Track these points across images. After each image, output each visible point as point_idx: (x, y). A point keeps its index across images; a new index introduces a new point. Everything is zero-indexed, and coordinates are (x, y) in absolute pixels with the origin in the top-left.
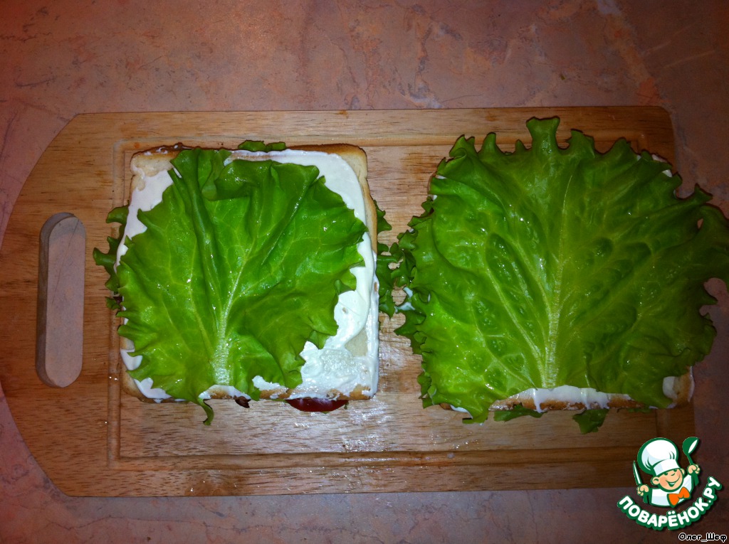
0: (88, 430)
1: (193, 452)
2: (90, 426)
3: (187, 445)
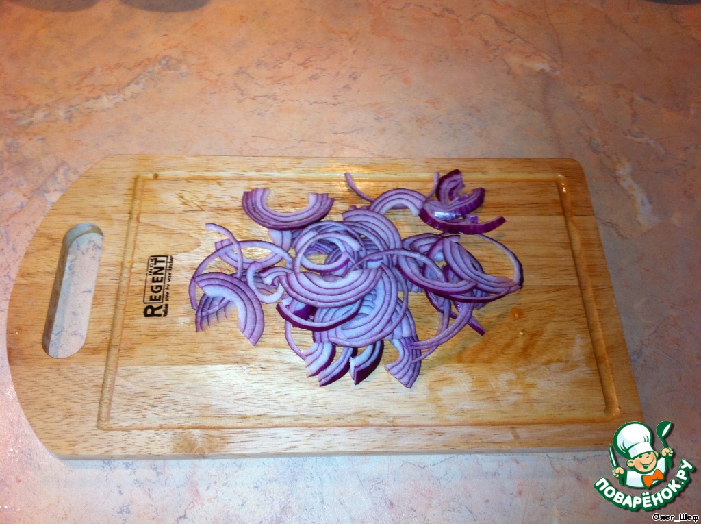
0: (82, 395)
2: (85, 391)
3: (175, 407)
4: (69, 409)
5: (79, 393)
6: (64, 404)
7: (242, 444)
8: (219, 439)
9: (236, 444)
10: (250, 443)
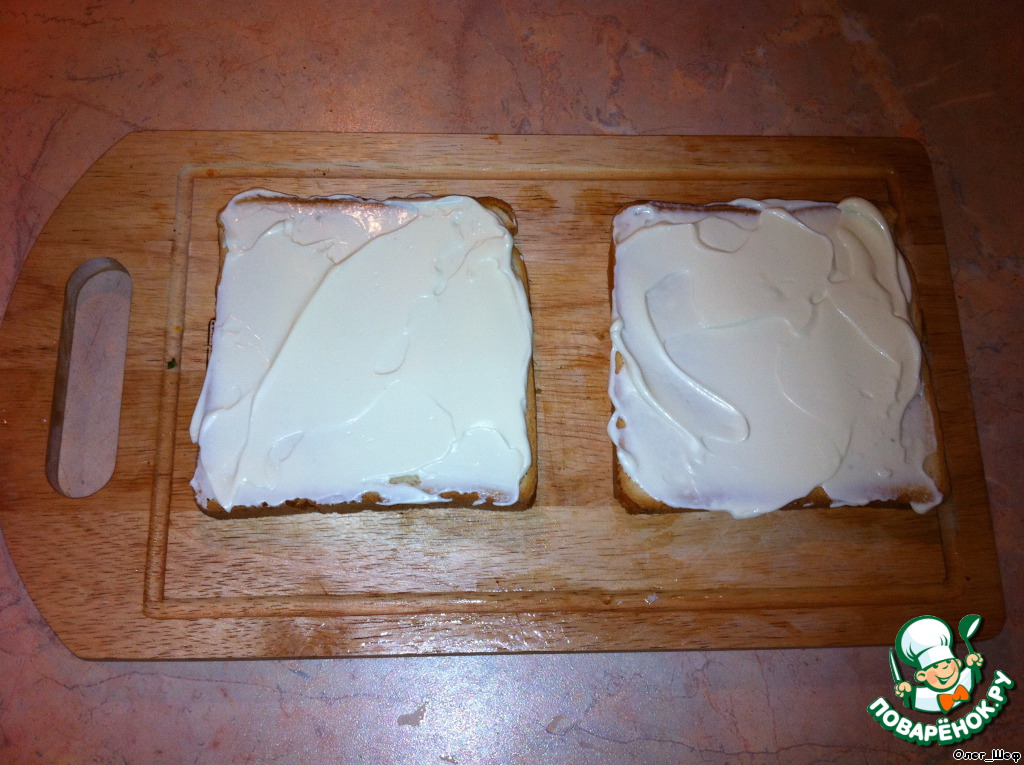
0: (117, 559)
1: (275, 591)
2: (120, 553)
3: (266, 580)
4: (97, 583)
5: (111, 556)
6: (88, 574)
8: (338, 631)
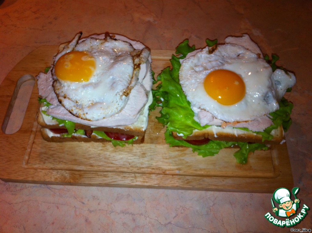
4: (10, 158)
5: (15, 150)
6: (8, 155)
7: (89, 179)
8: (79, 176)
9: (87, 179)
10: (94, 179)
